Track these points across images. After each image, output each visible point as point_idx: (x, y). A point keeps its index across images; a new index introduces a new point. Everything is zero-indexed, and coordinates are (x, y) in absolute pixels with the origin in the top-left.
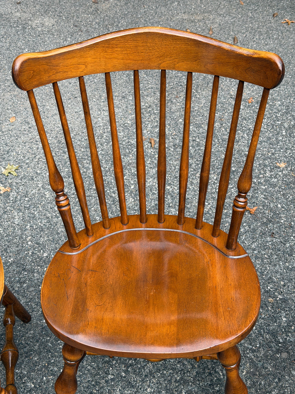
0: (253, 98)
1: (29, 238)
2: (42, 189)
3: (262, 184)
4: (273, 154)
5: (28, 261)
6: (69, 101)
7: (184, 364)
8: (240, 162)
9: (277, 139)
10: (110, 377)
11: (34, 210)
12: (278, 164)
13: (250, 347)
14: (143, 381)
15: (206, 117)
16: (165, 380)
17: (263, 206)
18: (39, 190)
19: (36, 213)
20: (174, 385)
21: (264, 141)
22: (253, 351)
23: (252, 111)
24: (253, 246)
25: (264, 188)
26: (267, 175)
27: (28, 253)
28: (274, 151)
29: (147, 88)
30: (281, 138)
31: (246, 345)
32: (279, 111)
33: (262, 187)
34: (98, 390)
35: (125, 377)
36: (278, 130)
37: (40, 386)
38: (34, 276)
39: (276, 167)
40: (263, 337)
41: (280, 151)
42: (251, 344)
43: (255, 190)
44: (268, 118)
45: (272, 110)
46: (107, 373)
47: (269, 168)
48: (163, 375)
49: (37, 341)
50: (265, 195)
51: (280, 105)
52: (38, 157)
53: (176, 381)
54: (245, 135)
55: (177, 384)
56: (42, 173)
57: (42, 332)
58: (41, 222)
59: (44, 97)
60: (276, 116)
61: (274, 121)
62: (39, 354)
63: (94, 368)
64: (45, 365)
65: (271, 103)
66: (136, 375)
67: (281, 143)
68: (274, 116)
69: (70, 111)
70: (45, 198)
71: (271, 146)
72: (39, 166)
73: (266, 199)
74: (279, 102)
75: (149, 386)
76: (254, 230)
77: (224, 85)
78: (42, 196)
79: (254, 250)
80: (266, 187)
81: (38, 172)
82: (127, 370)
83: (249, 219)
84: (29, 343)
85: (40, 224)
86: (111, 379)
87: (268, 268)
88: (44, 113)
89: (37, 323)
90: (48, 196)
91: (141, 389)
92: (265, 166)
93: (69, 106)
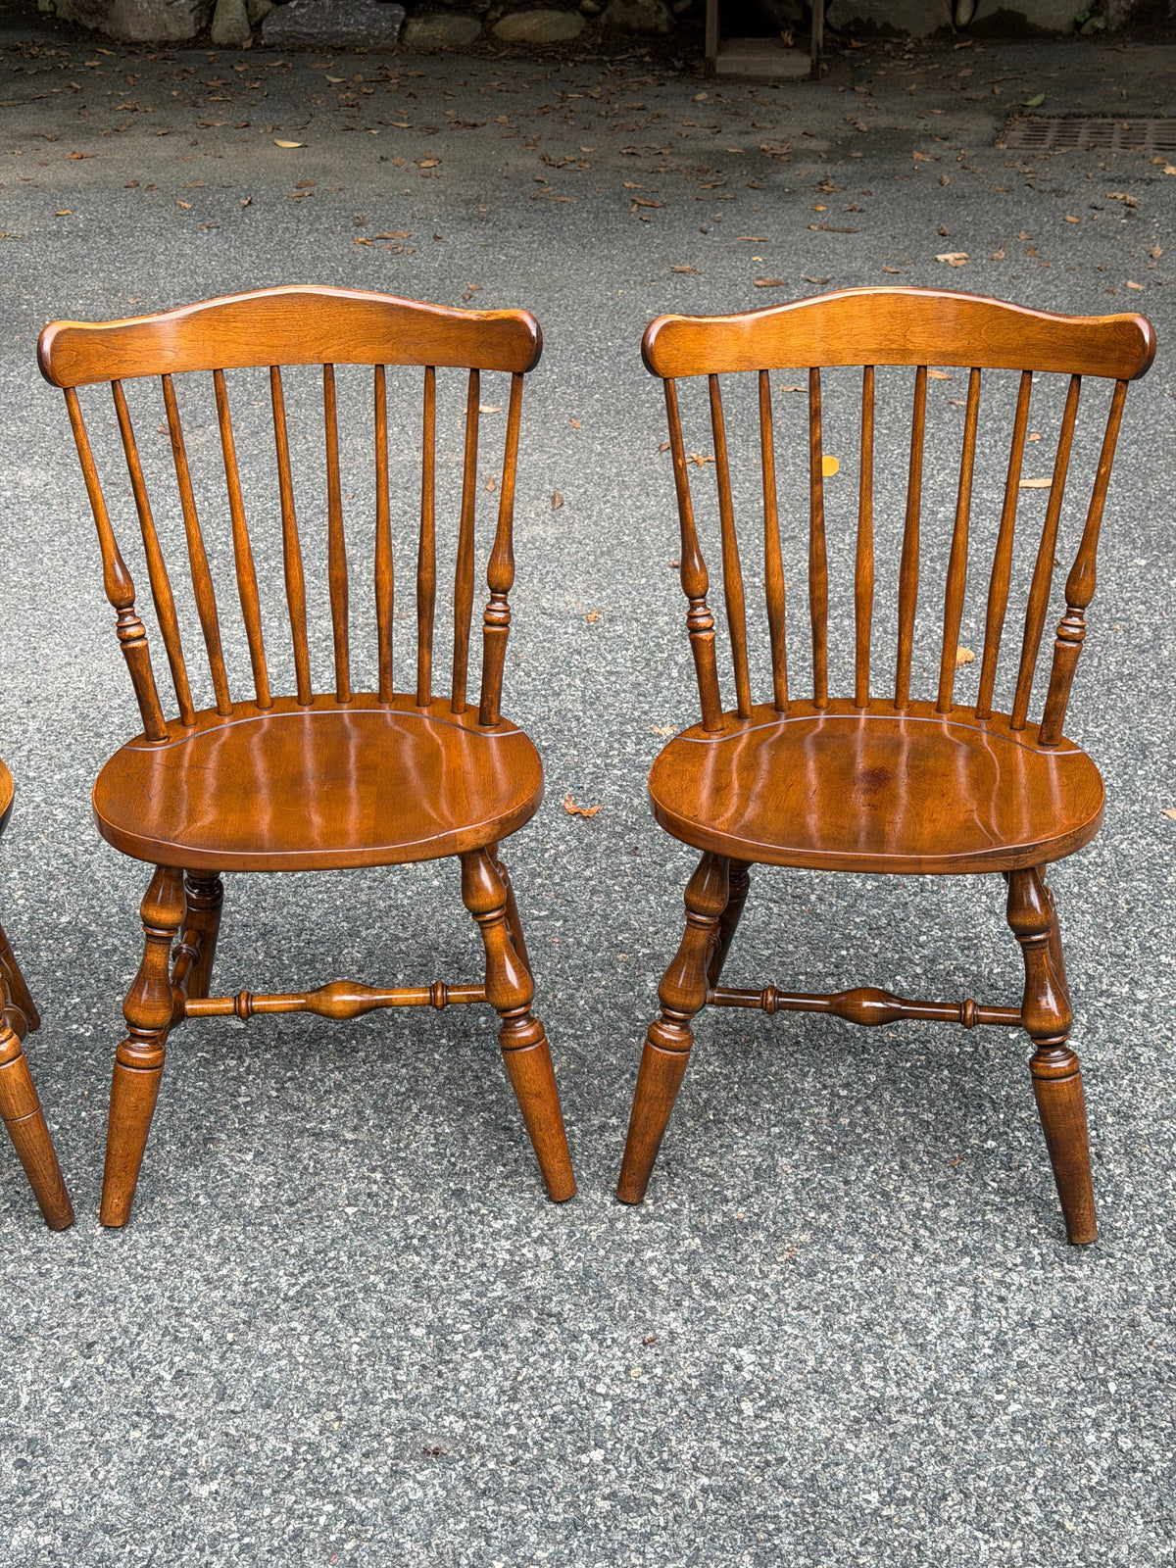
0: (599, 613)
1: (20, 893)
2: (43, 805)
3: (615, 766)
4: (645, 713)
5: (22, 932)
6: (105, 637)
7: (415, 1068)
8: (560, 731)
9: (655, 686)
10: (241, 1100)
11: (26, 845)
12: (657, 730)
13: (571, 1031)
14: (320, 1099)
15: (477, 652)
16: (372, 1094)
17: (616, 805)
18: (38, 806)
19: (32, 849)
20: (391, 1100)
21: (624, 691)
22: (576, 1037)
23: (596, 638)
24: (587, 873)
25: (620, 773)
26: (629, 750)
27: (21, 919)
28: (647, 707)
29: (320, 601)
30: (667, 684)
31: (561, 1029)
32: (664, 634)
33: (615, 772)
34: (216, 1122)
35: (277, 1097)
36: (660, 668)
37: (73, 1127)
38: (39, 956)
39: (651, 735)
40: (601, 1015)
41: (662, 706)
42: (572, 1028)
43: (597, 778)
44: (636, 648)
45: (647, 633)
46: (235, 1095)
47: (634, 738)
48: (367, 1088)
49: (59, 1059)
50: (620, 786)
51: (667, 623)
52: (26, 748)
53: (397, 1094)
54: (578, 682)
55: (400, 1098)
56: (41, 777)
57: (70, 1045)
58: (48, 864)
59: (31, 630)
60: (658, 645)
61: (652, 653)
62: (67, 1078)
63: (202, 1090)
64: (83, 1094)
65: (646, 620)
66: (304, 1092)
67: (665, 692)
68: (652, 644)
69: (107, 656)
70: (55, 820)
71: (641, 698)
72: (32, 763)
73: (625, 792)
74: (666, 618)
75: (334, 1107)
76: (591, 847)
77: (524, 591)
78: (46, 819)
79: (588, 879)
80: (626, 771)
81: (31, 774)
82: (283, 1088)
83: (579, 828)
84: (39, 1062)
85: (44, 867)
86: (246, 1104)
87: (621, 907)
88: (38, 662)
89: (56, 1032)
90: (61, 817)
91: (315, 1112)
92: (624, 734)
93: (105, 646)
